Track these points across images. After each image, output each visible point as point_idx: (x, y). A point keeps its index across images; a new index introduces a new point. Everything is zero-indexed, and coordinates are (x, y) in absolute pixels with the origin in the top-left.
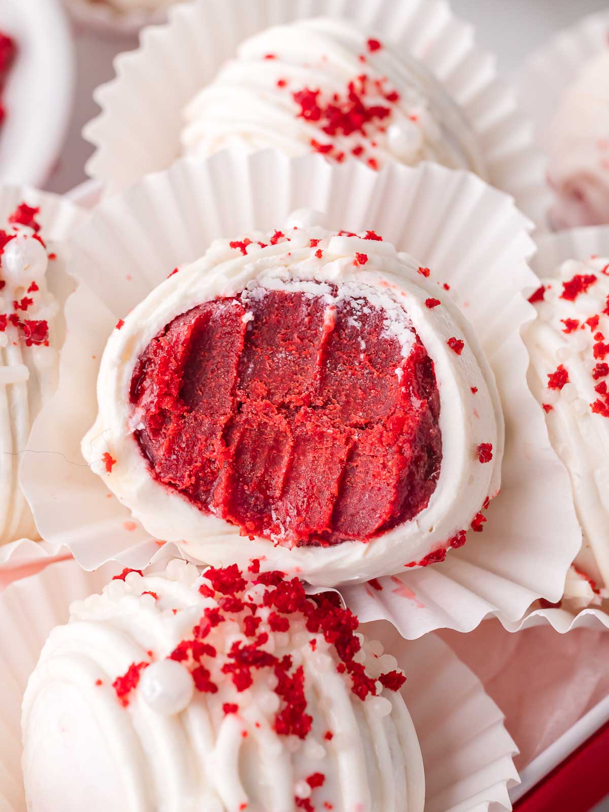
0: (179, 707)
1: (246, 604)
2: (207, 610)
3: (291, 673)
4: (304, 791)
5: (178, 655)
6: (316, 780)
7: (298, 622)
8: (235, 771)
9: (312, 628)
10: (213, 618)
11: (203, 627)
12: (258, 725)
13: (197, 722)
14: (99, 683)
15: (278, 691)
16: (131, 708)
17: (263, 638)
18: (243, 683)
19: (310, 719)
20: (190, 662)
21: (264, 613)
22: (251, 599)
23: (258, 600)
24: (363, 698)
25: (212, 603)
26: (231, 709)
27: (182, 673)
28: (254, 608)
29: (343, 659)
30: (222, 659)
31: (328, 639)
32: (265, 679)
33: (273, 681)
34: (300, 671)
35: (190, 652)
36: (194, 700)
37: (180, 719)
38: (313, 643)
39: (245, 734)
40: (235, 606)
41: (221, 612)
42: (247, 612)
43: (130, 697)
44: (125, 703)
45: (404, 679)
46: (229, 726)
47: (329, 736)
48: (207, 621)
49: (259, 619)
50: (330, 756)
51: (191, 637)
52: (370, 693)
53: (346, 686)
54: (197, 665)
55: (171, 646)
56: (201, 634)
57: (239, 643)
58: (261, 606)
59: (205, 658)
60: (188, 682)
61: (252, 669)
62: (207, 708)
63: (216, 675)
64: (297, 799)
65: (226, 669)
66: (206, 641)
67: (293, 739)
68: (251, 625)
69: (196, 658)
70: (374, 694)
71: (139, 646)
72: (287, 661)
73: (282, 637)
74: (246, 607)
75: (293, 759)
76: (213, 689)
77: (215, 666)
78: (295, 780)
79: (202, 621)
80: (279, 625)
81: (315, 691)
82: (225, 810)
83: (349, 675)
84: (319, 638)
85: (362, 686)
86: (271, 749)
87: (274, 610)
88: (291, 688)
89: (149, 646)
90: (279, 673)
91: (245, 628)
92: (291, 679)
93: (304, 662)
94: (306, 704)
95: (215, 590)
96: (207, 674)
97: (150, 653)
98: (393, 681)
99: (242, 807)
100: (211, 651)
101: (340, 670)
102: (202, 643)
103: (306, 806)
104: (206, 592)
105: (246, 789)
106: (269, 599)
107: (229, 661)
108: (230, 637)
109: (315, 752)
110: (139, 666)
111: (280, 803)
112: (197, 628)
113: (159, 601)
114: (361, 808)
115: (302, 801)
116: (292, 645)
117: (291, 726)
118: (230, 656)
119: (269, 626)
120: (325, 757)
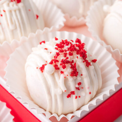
0: (53, 73)
1: (64, 50)
2: (56, 53)
3: (73, 64)
4: (77, 86)
5: (51, 63)
6: (79, 84)
7: (75, 53)
8: (64, 82)
9: (77, 54)
10: (58, 54)
11: (56, 57)
12: (67, 75)
13: (56, 75)
14: (37, 68)
15: (71, 68)
16: (44, 73)
17: (68, 58)
18: (64, 67)
19: (78, 72)
21: (68, 52)
22: (65, 49)
23: (67, 49)
24: (88, 67)
25: (57, 51)
26: (62, 72)
27: (52, 67)
28: (66, 51)
29: (84, 60)
30: (60, 63)
31: (81, 56)
32: (68, 66)
33: (70, 66)
34: (75, 64)
35: (54, 62)
36: (55, 71)
37: (53, 75)
38: (77, 57)
39: (65, 77)
40: (62, 51)
41: (59, 53)
42: (65, 52)
43: (43, 71)
44: (42, 72)
45: (97, 60)
46: (62, 76)
47: (82, 75)
48: (56, 55)
49: (67, 53)
50: (82, 79)
51: (54, 59)
53: (85, 65)
54: (55, 64)
55: (49, 61)
56: (55, 58)
57: (63, 59)
58: (67, 51)
59: (57, 63)
60: (54, 68)
61: (66, 64)
62: (58, 72)
63: (59, 66)
64: (76, 88)
65: (61, 64)
66: (57, 59)
67: (75, 77)
68: (66, 55)
69: (55, 62)
71: (44, 60)
72: (73, 62)
73: (71, 57)
74: (64, 51)
75: (75, 80)
76: (59, 69)
77: (59, 64)
78: (76, 84)
79: (55, 55)
80: (71, 54)
81: (79, 66)
82: (63, 91)
83: (85, 63)
84: (79, 56)
85: (88, 64)
86: (71, 79)
87: (70, 51)
88: (74, 67)
89: (46, 60)
90: (71, 64)
91: (64, 55)
92: (74, 65)
93: (76, 61)
94: (77, 70)
95: (58, 48)
96: (57, 66)
97: (46, 62)
98: (94, 61)
99: (65, 91)
100: (58, 61)
101: (84, 62)
102: (56, 60)
103: (78, 89)
104: (56, 49)
105: (66, 87)
106: (69, 49)
107: (61, 63)
108: (61, 57)
109: (79, 79)
110: (44, 65)
111: (73, 89)
112: (55, 57)
113: (48, 50)
114: (88, 88)
115: (77, 88)
116: (73, 58)
117: (74, 75)
118: (61, 62)
119: (69, 55)
120: (81, 79)
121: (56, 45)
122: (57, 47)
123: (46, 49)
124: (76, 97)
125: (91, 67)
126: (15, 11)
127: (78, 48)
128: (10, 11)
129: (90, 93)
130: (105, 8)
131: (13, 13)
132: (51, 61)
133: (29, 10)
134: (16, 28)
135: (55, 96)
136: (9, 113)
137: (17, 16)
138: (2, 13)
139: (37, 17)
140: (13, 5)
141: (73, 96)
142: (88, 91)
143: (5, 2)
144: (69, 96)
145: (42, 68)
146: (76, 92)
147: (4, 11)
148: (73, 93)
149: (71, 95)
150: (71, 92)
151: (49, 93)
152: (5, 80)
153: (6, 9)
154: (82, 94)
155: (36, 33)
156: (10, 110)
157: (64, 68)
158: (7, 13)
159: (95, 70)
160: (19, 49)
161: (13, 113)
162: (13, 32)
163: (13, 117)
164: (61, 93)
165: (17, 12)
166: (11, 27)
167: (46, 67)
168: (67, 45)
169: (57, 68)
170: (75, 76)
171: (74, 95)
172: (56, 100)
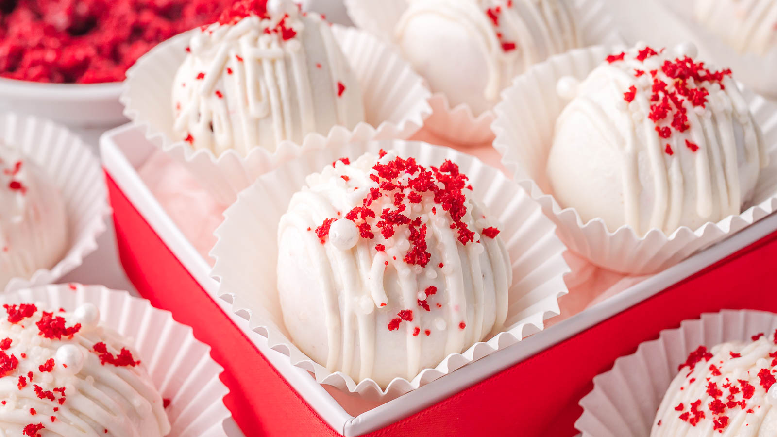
0: (353, 244)
1: (397, 186)
2: (372, 189)
3: (418, 228)
4: (422, 296)
5: (352, 216)
6: (431, 291)
7: (428, 197)
9: (437, 201)
10: (375, 194)
11: (368, 200)
12: (395, 258)
13: (362, 254)
14: (309, 229)
15: (411, 238)
16: (326, 245)
17: (403, 208)
18: (388, 234)
19: (429, 255)
20: (359, 220)
21: (407, 192)
22: (400, 183)
23: (405, 184)
24: (465, 244)
25: (376, 185)
26: (381, 248)
27: (351, 228)
28: (402, 188)
29: (454, 221)
30: (378, 219)
31: (445, 208)
32: (402, 232)
33: (408, 233)
34: (425, 228)
35: (359, 215)
37: (353, 252)
38: (434, 210)
39: (386, 263)
40: (389, 187)
41: (381, 190)
42: (398, 190)
43: (326, 237)
44: (323, 242)
45: (498, 232)
46: (378, 257)
47: (441, 265)
48: (370, 196)
49: (404, 195)
50: (441, 278)
51: (360, 205)
52: (470, 240)
53: (454, 236)
54: (364, 222)
55: (347, 209)
56: (366, 204)
57: (388, 210)
58: (406, 188)
59: (368, 217)
60: (357, 232)
61: (395, 226)
62: (369, 248)
63: (374, 228)
64: (419, 301)
65: (380, 224)
66: (369, 208)
67: (417, 267)
68: (398, 199)
69: (363, 217)
70: (472, 241)
71: (334, 208)
72: (418, 221)
73: (417, 207)
74: (396, 188)
75: (419, 278)
76: (371, 236)
77: (374, 224)
78: (418, 290)
79: (368, 195)
80: (415, 199)
81: (435, 239)
82: (375, 305)
83: (456, 230)
84: (439, 207)
85: (465, 236)
86: (403, 271)
87: (414, 190)
88: (418, 237)
89: (339, 208)
90: (411, 228)
91: (394, 200)
92: (419, 231)
93: (429, 222)
94: (426, 247)
95: (380, 178)
96: (368, 227)
97: (339, 214)
98: (491, 233)
99: (382, 304)
100: (372, 214)
101: (452, 227)
102: (367, 209)
103: (424, 305)
104: (374, 178)
105: (388, 297)
106: (411, 183)
107: (381, 220)
108: (386, 203)
109: (431, 274)
110: (331, 221)
111: (408, 303)
112: (365, 200)
113: (349, 182)
114: (457, 308)
115: (422, 302)
116: (423, 211)
117: (416, 260)
118: (382, 217)
119: (409, 200)
120: (437, 277)
121: (376, 168)
122: (376, 173)
123: (346, 178)
124: (417, 331)
125: (477, 248)
126: (273, 62)
127: (441, 186)
128: (258, 62)
129: (462, 326)
130: (564, 85)
131: (267, 67)
132: (352, 212)
133: (319, 66)
134: (269, 115)
135: (353, 318)
136: (216, 378)
137: (275, 78)
138: (234, 64)
139: (342, 89)
140: (269, 45)
141: (409, 327)
142: (455, 319)
143: (246, 32)
144: (394, 325)
145: (323, 232)
146: (418, 314)
147: (240, 59)
148: (407, 315)
149: (400, 321)
150: (402, 312)
151: (336, 308)
153: (247, 51)
154: (438, 325)
155: (330, 135)
156: (221, 369)
157: (387, 237)
158: (248, 65)
160: (270, 177)
161: (228, 378)
162: (257, 124)
163: (226, 391)
164: (370, 311)
165: (280, 66)
166: (254, 109)
167: (333, 226)
168: (412, 172)
169: (365, 232)
170: (418, 263)
171: (408, 322)
172: (355, 334)
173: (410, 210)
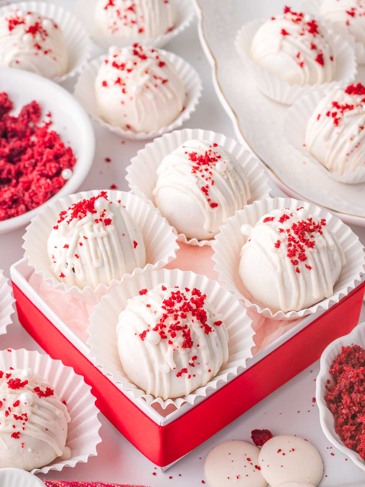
0: (157, 343)
1: (174, 311)
2: (163, 314)
3: (186, 330)
4: (191, 361)
5: (156, 329)
6: (195, 358)
7: (189, 314)
8: (172, 356)
9: (193, 315)
10: (165, 316)
11: (163, 320)
12: (178, 347)
13: (162, 345)
14: (136, 334)
15: (184, 336)
16: (144, 341)
17: (179, 323)
18: (174, 335)
19: (192, 342)
21: (180, 313)
22: (176, 309)
23: (178, 309)
24: (208, 334)
25: (165, 312)
26: (171, 343)
27: (157, 334)
28: (177, 311)
29: (202, 324)
31: (198, 319)
32: (180, 333)
33: (182, 333)
34: (189, 330)
35: (159, 327)
36: (161, 341)
37: (158, 345)
38: (193, 321)
39: (174, 350)
40: (171, 311)
41: (168, 315)
42: (175, 313)
43: (144, 338)
44: (143, 340)
45: (222, 322)
46: (170, 348)
47: (198, 346)
48: (163, 318)
49: (178, 315)
50: (199, 351)
51: (159, 322)
52: (210, 332)
53: (203, 331)
54: (161, 330)
55: (154, 326)
56: (162, 322)
57: (172, 324)
58: (179, 311)
59: (163, 328)
60: (159, 336)
61: (176, 331)
62: (165, 342)
63: (167, 333)
64: (190, 364)
65: (169, 331)
67: (188, 349)
68: (176, 317)
69: (161, 328)
70: (211, 332)
71: (146, 323)
72: (186, 327)
73: (184, 320)
75: (189, 353)
76: (166, 337)
77: (166, 330)
78: (189, 359)
80: (184, 316)
81: (194, 333)
82: (170, 369)
83: (204, 328)
84: (195, 318)
85: (208, 330)
86: (182, 352)
87: (182, 312)
88: (187, 335)
89: (149, 323)
90: (184, 331)
91: (174, 318)
92: (187, 332)
93: (191, 326)
94: (191, 339)
95: (166, 307)
96: (164, 333)
97: (149, 326)
98: (218, 323)
99: (174, 368)
100: (165, 326)
101: (202, 327)
102: (163, 324)
103: (192, 365)
104: (164, 308)
105: (176, 363)
106: (181, 309)
107: (169, 329)
108: (170, 321)
109: (194, 351)
110: (146, 331)
111: (185, 365)
112: (161, 320)
113: (151, 308)
114: (207, 364)
115: (191, 364)
116: (188, 321)
117: (187, 345)
118: (170, 328)
119: (181, 317)
120: (197, 352)
121: (164, 303)
122: (164, 305)
123: (148, 306)
124: (190, 377)
125: (213, 335)
126: (102, 238)
127: (194, 306)
128: (95, 239)
129: (210, 371)
130: (244, 229)
131: (99, 241)
132: (156, 327)
133: (124, 235)
134: (103, 265)
135: (160, 374)
136: (89, 392)
137: (104, 246)
138: (82, 240)
139: (136, 244)
140: (99, 229)
141: (186, 375)
142: (206, 368)
143: (87, 222)
144: (179, 375)
145: (143, 336)
146: (190, 369)
147: (86, 238)
148: (185, 370)
149: (182, 373)
150: (183, 369)
151: (152, 370)
152: (89, 347)
153: (89, 235)
154: (198, 371)
155: (133, 273)
156: (91, 388)
157: (173, 337)
158: (90, 240)
159: (219, 336)
161: (94, 392)
162: (97, 271)
163: (95, 399)
164: (168, 371)
165: (105, 240)
166: (96, 264)
167: (148, 335)
168: (179, 302)
169: (163, 336)
170: (188, 347)
171: (186, 373)
172: (161, 379)
173: (182, 322)
